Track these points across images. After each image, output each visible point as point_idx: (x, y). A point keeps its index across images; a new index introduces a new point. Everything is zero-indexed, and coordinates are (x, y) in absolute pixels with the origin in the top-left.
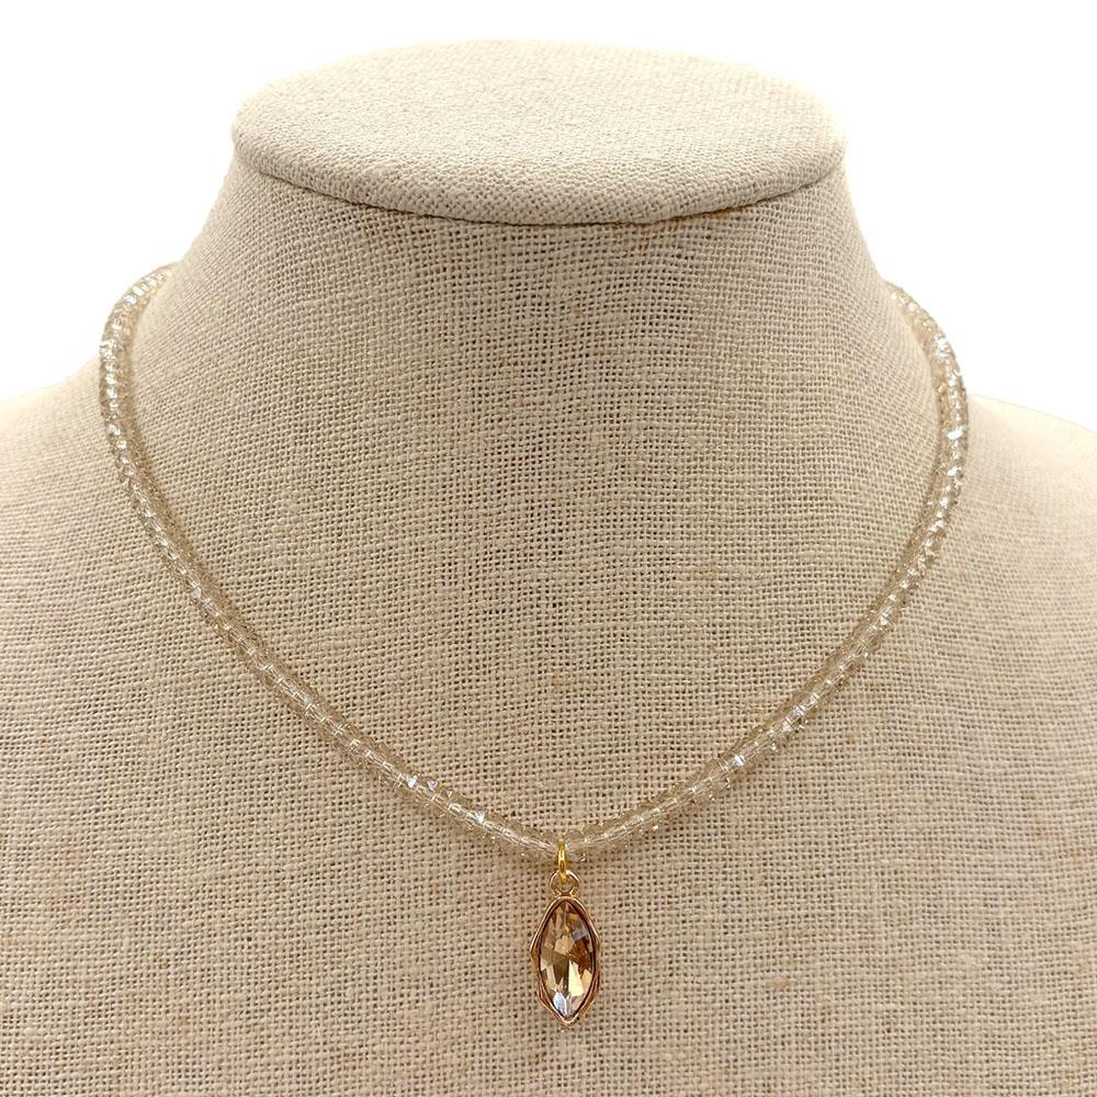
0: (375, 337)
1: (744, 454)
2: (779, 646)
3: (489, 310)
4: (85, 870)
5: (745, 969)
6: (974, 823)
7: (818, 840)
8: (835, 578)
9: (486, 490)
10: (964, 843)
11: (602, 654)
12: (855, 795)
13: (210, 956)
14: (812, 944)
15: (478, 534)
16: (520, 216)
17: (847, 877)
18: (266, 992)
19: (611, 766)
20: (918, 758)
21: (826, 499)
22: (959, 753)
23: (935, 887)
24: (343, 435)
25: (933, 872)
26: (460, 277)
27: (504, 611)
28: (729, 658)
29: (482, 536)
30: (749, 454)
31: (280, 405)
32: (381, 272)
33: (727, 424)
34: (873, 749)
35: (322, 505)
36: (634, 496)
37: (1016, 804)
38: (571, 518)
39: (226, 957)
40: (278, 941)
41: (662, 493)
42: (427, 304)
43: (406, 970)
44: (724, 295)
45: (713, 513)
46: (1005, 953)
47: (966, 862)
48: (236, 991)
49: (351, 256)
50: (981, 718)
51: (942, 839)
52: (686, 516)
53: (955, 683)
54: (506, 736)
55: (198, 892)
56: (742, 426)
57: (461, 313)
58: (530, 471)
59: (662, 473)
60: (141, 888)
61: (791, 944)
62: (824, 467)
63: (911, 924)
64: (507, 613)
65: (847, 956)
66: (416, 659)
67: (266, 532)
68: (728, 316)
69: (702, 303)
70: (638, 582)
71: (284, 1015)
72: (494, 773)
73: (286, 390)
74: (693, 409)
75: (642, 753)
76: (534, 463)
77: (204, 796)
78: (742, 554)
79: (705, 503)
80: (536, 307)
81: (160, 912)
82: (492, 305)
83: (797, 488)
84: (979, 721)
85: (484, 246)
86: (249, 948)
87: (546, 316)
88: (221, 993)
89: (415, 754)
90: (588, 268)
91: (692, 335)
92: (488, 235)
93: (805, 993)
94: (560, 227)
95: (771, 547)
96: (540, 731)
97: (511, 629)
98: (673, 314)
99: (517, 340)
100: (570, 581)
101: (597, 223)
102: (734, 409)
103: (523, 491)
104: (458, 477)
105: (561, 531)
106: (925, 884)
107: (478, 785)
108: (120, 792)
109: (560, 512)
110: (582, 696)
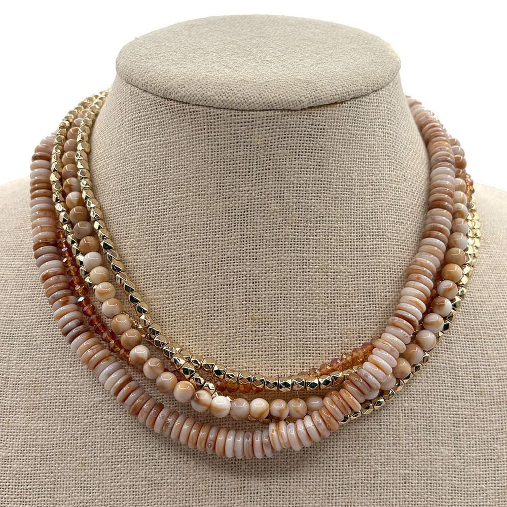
0: (174, 158)
1: (343, 215)
2: (359, 304)
3: (224, 148)
4: (42, 395)
5: (338, 452)
9: (222, 229)
10: (445, 397)
13: (95, 436)
15: (219, 249)
16: (238, 106)
19: (278, 357)
21: (383, 236)
22: (444, 355)
23: (429, 417)
24: (160, 202)
26: (211, 133)
27: (230, 285)
30: (346, 215)
31: (132, 188)
32: (176, 129)
33: (335, 201)
36: (291, 234)
37: (471, 380)
40: (126, 431)
41: (304, 233)
42: (196, 145)
44: (334, 142)
46: (462, 449)
47: (445, 406)
48: (107, 453)
49: (163, 121)
50: (455, 339)
51: (434, 395)
52: (315, 243)
54: (230, 342)
55: (91, 407)
56: (342, 202)
57: (212, 149)
58: (243, 221)
59: (304, 223)
61: (360, 441)
62: (382, 221)
63: (418, 434)
64: (232, 286)
66: (190, 305)
68: (336, 151)
69: (323, 146)
70: (292, 273)
71: (128, 464)
72: (225, 359)
73: (135, 181)
74: (319, 194)
75: (292, 352)
76: (244, 218)
78: (341, 261)
79: (324, 237)
80: (246, 147)
81: (74, 415)
82: (226, 146)
84: (454, 340)
85: (222, 119)
86: (113, 433)
87: (250, 151)
88: (100, 453)
90: (269, 130)
92: (224, 114)
93: (366, 464)
94: (257, 111)
95: (356, 258)
96: (246, 340)
97: (233, 293)
98: (309, 151)
99: (237, 162)
101: (274, 110)
102: (338, 194)
104: (210, 223)
108: (58, 360)
110: (265, 325)
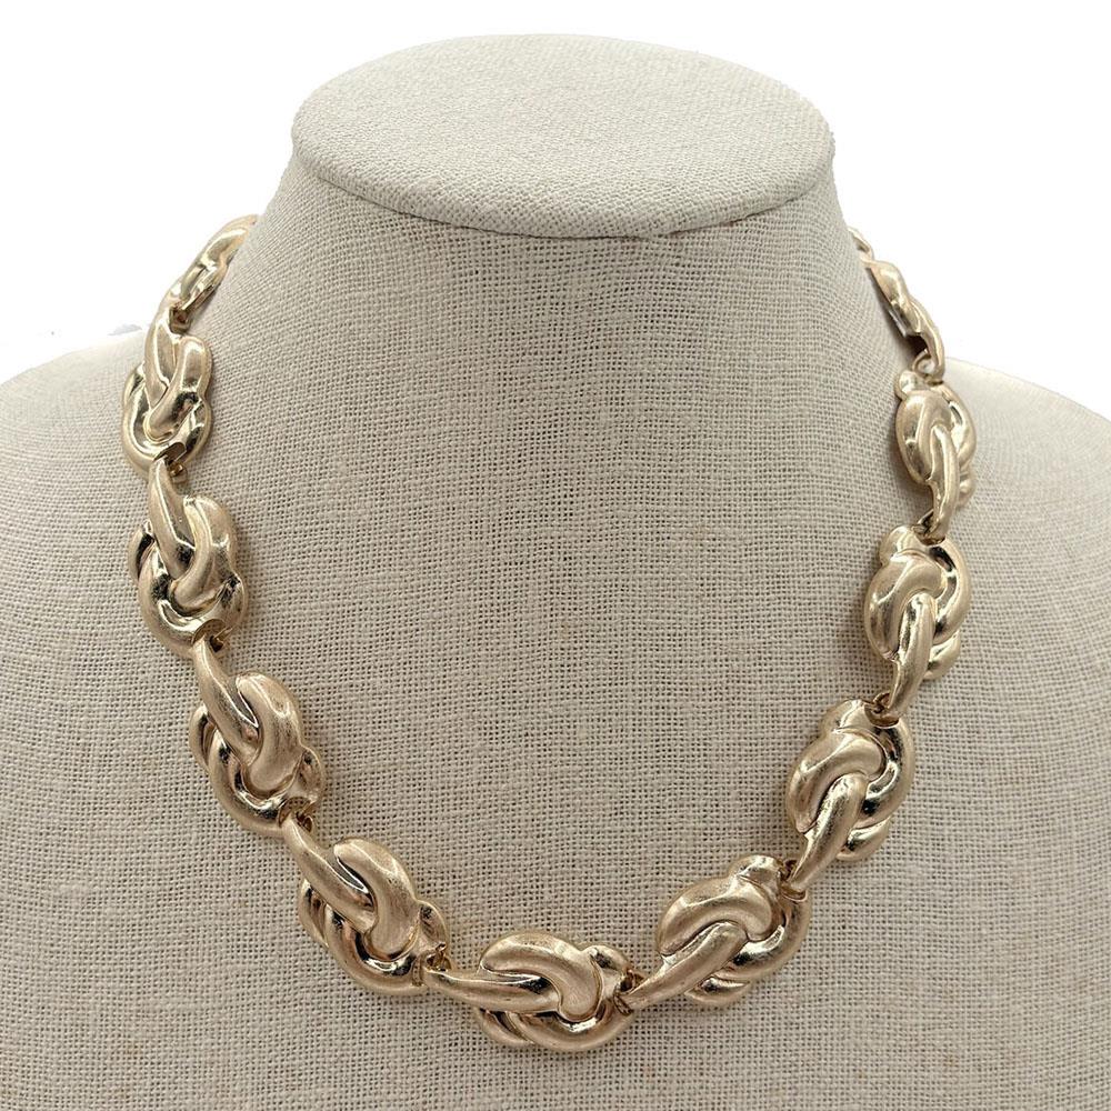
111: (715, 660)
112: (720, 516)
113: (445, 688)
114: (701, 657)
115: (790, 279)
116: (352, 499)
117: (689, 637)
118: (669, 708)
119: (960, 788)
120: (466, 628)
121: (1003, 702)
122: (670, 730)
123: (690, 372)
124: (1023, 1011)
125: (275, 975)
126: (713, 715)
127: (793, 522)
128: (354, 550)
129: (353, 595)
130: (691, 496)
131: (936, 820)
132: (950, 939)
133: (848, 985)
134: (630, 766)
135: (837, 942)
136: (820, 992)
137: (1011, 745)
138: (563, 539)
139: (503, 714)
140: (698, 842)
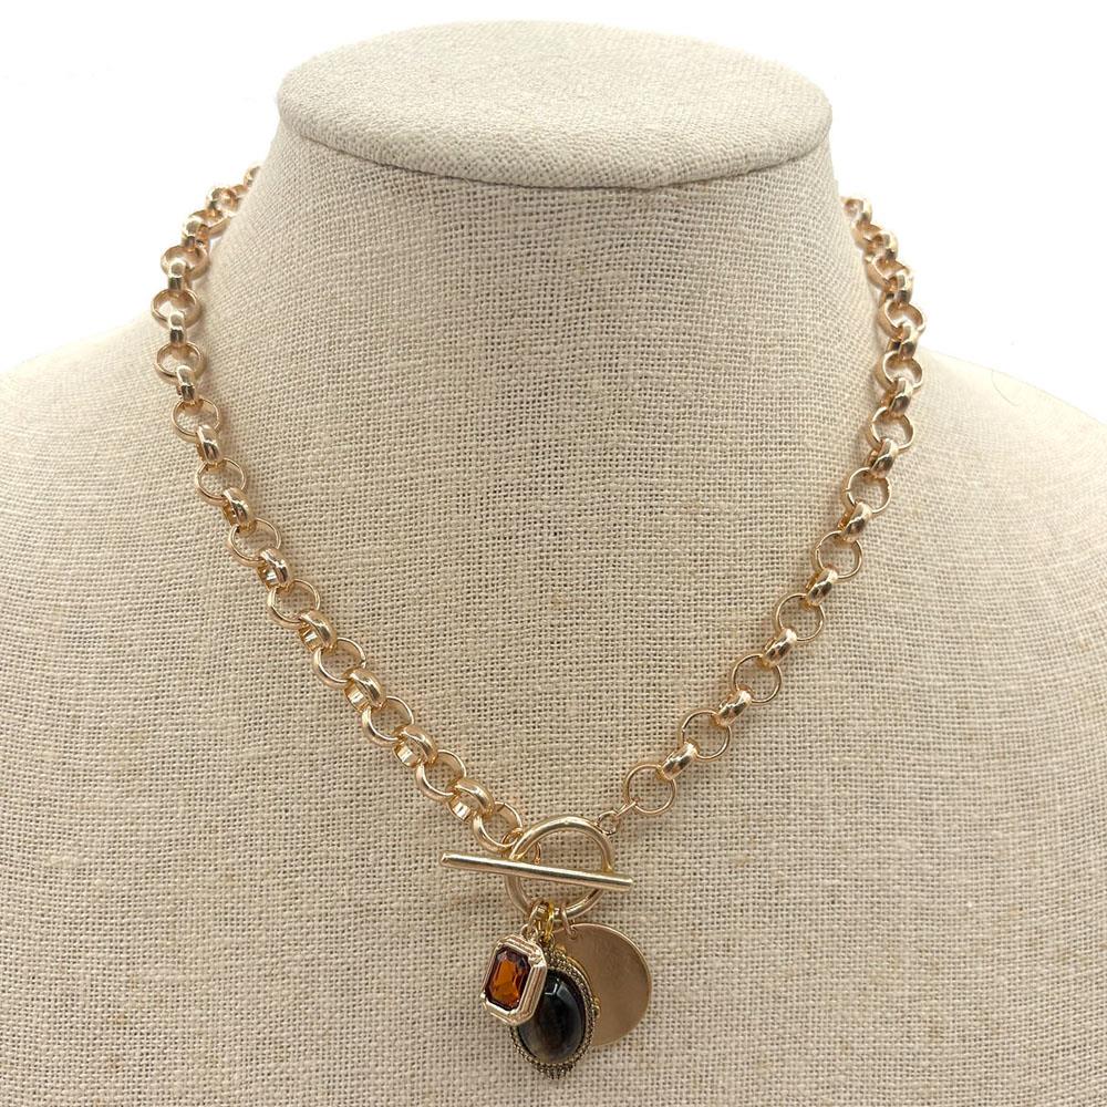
6: (915, 728)
7: (778, 740)
8: (803, 514)
11: (596, 577)
12: (812, 702)
14: (770, 828)
17: (802, 772)
18: (300, 856)
20: (868, 672)
25: (877, 769)
28: (707, 582)
29: (492, 471)
34: (829, 663)
35: (351, 439)
38: (572, 457)
39: (266, 825)
43: (420, 840)
45: (699, 455)
53: (904, 608)
60: (194, 765)
65: (800, 839)
67: (303, 461)
77: (249, 688)
83: (774, 434)
89: (431, 658)
91: (686, 293)
100: (569, 513)
103: (529, 432)
105: (562, 468)
106: (869, 778)
107: (485, 686)
109: (562, 451)
111: (708, 638)
112: (714, 490)
113: (432, 664)
114: (694, 634)
115: (791, 244)
116: (336, 471)
117: (681, 613)
118: (660, 685)
119: (950, 763)
120: (454, 604)
121: (992, 678)
122: (661, 707)
123: (687, 337)
124: (1006, 982)
125: (263, 949)
126: (705, 692)
127: (788, 497)
128: (339, 523)
129: (338, 569)
130: (685, 469)
131: (925, 795)
132: (937, 912)
133: (835, 959)
134: (621, 744)
135: (826, 917)
136: (807, 966)
137: (998, 720)
138: (554, 513)
139: (492, 691)
140: (688, 820)
